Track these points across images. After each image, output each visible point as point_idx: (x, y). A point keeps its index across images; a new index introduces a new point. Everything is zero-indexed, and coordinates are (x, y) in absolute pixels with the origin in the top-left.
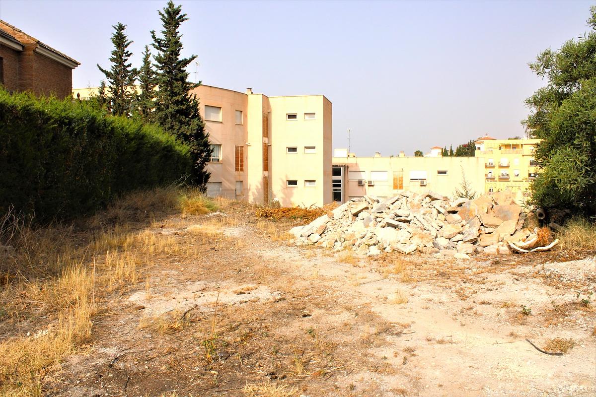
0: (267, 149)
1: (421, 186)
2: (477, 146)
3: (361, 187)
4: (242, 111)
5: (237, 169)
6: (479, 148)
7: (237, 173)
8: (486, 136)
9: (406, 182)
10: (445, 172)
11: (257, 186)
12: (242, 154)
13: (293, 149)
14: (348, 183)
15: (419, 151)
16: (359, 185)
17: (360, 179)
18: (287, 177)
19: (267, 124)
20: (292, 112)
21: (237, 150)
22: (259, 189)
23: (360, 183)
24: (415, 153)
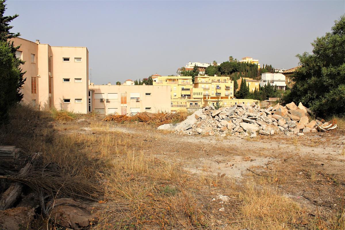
0: (51, 79)
1: (137, 102)
2: (154, 80)
3: (102, 103)
4: (34, 55)
5: (32, 92)
6: (155, 81)
7: (32, 94)
8: (156, 74)
9: (128, 100)
10: (149, 94)
11: (45, 103)
12: (35, 82)
13: (68, 80)
14: (94, 100)
15: (119, 82)
16: (101, 102)
17: (101, 98)
18: (63, 97)
19: (50, 63)
20: (66, 57)
21: (32, 80)
22: (47, 105)
23: (102, 101)
24: (116, 83)
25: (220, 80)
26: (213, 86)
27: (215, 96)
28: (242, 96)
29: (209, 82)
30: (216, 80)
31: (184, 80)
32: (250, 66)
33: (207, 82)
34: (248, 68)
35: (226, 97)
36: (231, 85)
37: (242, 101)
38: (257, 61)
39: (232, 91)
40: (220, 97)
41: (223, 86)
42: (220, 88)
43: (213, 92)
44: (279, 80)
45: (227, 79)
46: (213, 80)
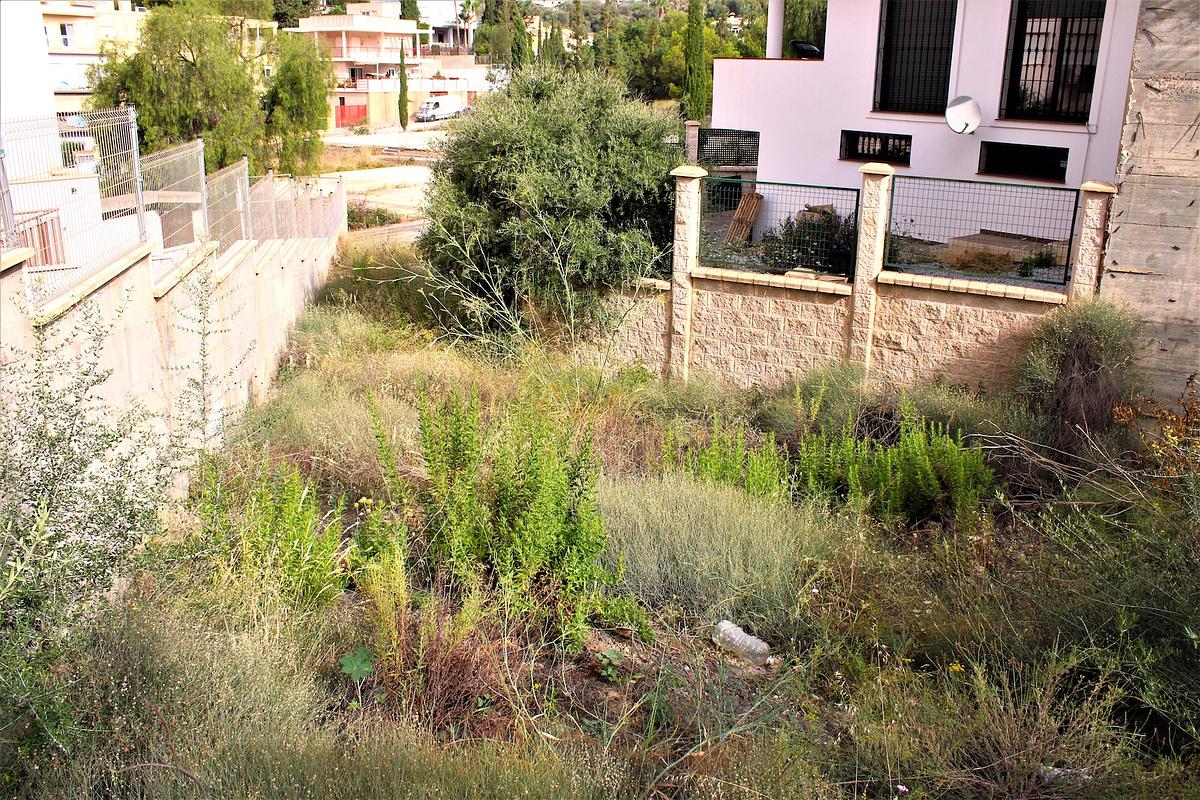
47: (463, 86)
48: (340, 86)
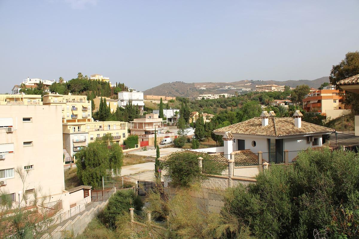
10: (29, 119)
25: (76, 100)
26: (68, 107)
27: (70, 118)
28: (103, 118)
29: (64, 102)
30: (71, 100)
31: (31, 100)
32: (102, 84)
33: (60, 101)
34: (100, 86)
35: (84, 119)
36: (89, 105)
37: (107, 124)
38: (108, 78)
39: (89, 112)
40: (77, 120)
41: (79, 106)
42: (76, 109)
43: (68, 114)
44: (137, 99)
45: (83, 99)
46: (67, 100)
47: (173, 135)
48: (142, 136)
